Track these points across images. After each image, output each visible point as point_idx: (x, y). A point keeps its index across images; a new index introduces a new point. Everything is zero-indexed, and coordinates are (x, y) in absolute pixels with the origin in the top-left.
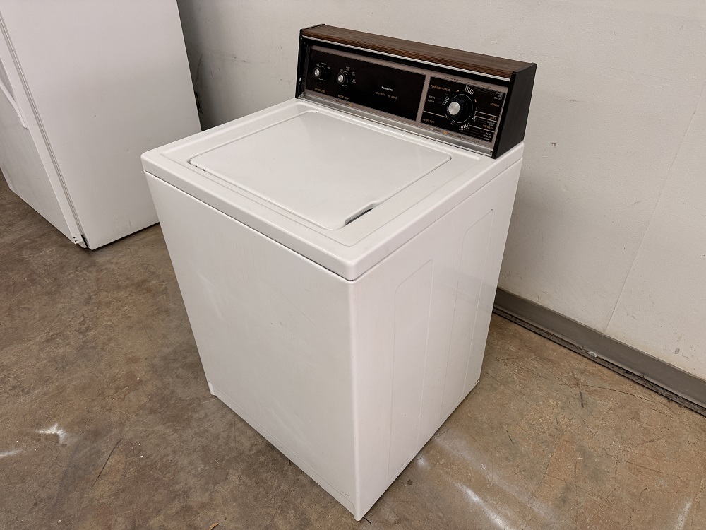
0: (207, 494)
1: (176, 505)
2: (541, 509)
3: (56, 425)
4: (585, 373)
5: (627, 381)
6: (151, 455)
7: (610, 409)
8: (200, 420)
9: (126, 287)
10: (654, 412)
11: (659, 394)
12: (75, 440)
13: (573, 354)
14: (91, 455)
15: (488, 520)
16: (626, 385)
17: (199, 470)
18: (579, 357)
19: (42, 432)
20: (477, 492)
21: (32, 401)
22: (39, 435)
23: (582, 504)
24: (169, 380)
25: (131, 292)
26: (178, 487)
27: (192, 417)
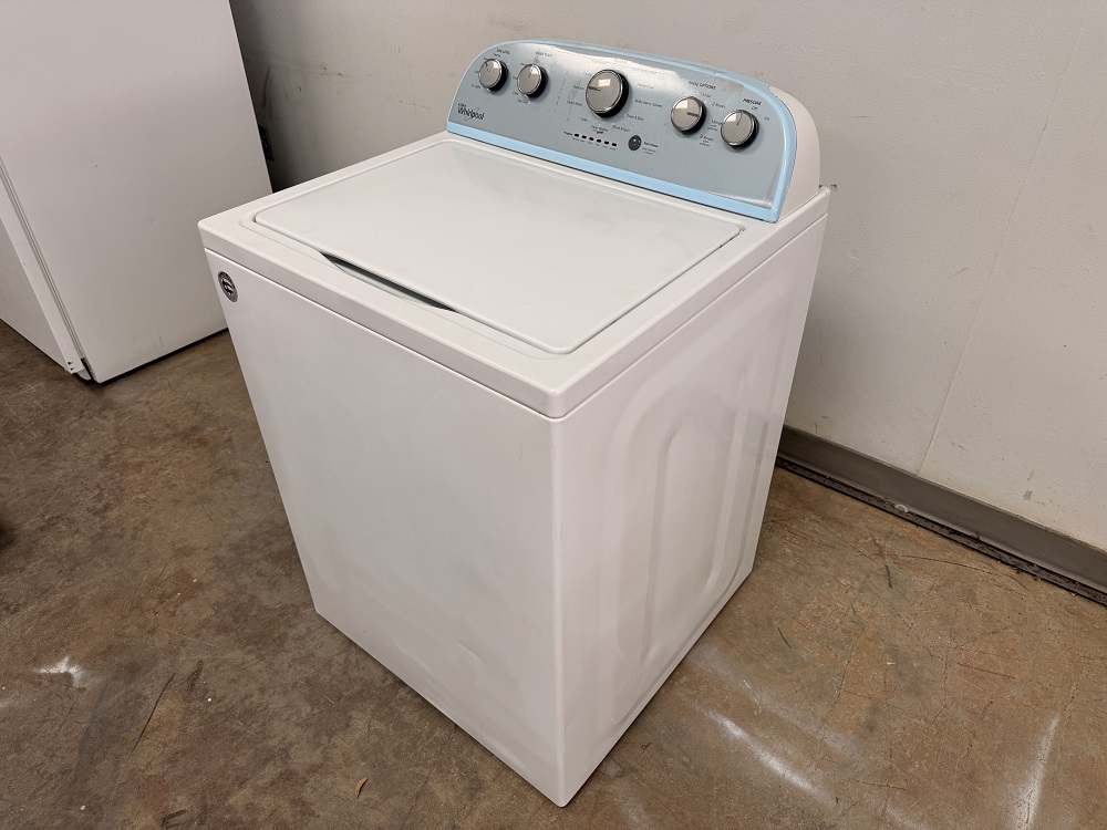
0: (318, 751)
1: (271, 771)
2: (837, 742)
3: (67, 659)
4: (892, 536)
5: (954, 545)
6: (224, 697)
7: (931, 589)
8: (300, 638)
9: (166, 439)
10: (996, 589)
11: (1003, 562)
12: (99, 680)
13: (871, 509)
14: (126, 702)
15: (758, 763)
16: (954, 551)
17: (303, 715)
18: (881, 513)
19: (43, 671)
20: (739, 723)
21: (22, 625)
22: (40, 676)
23: (898, 731)
24: (245, 580)
25: (174, 446)
26: (272, 743)
27: (285, 634)
